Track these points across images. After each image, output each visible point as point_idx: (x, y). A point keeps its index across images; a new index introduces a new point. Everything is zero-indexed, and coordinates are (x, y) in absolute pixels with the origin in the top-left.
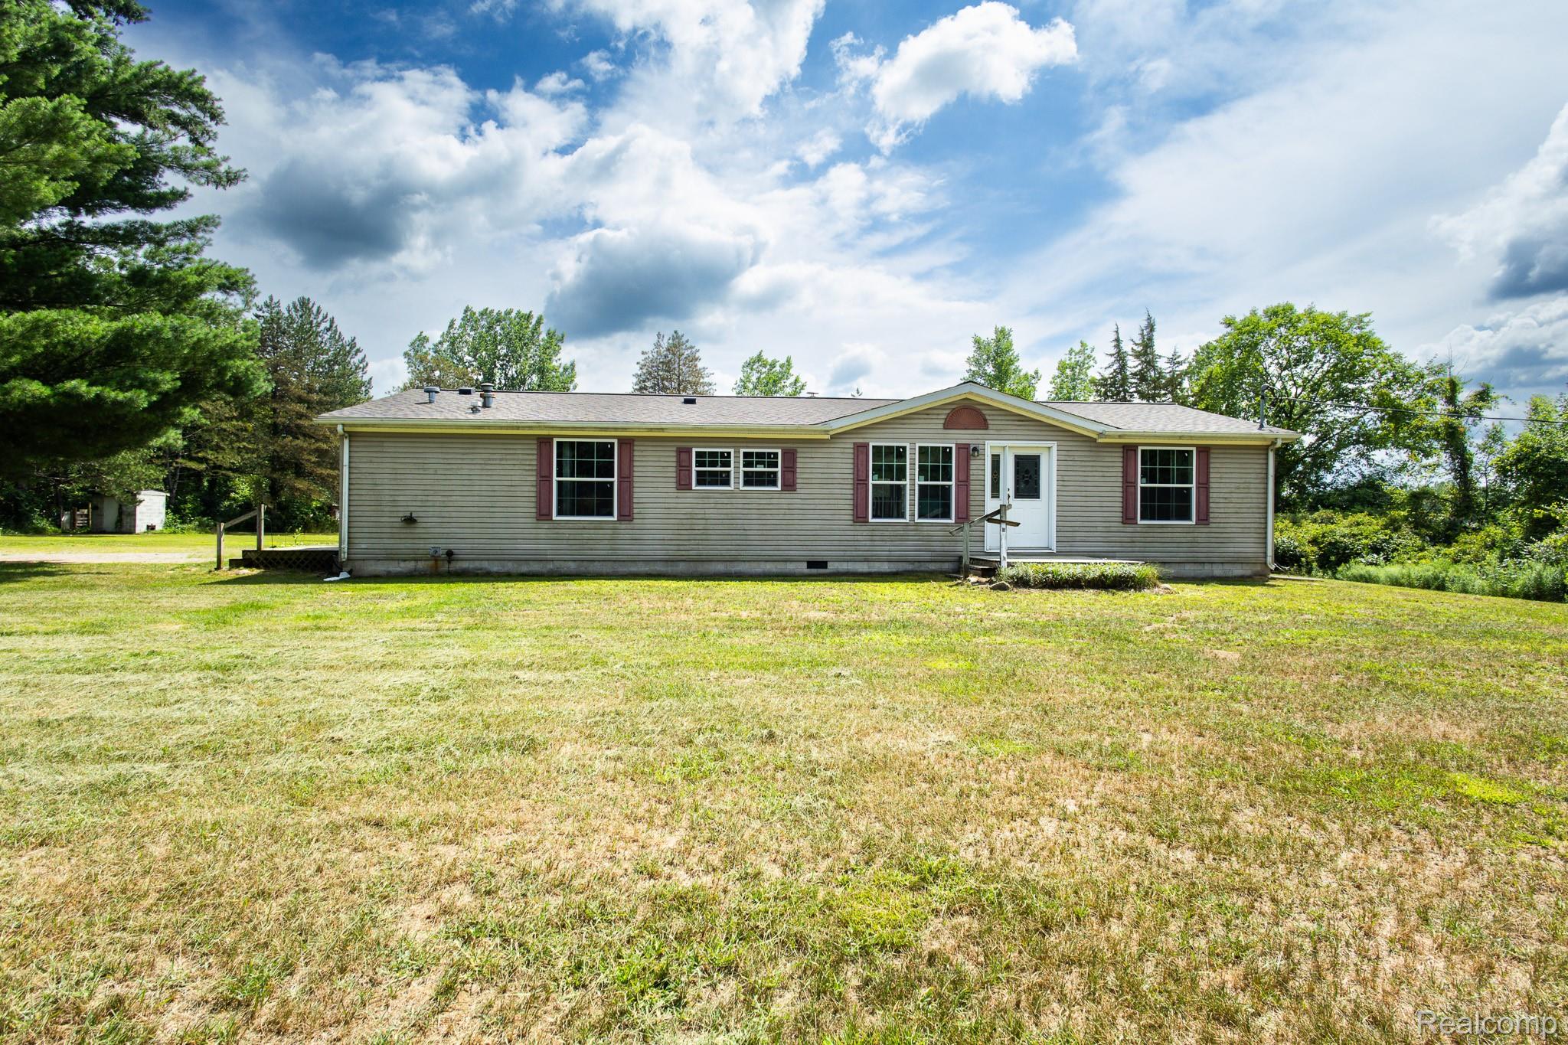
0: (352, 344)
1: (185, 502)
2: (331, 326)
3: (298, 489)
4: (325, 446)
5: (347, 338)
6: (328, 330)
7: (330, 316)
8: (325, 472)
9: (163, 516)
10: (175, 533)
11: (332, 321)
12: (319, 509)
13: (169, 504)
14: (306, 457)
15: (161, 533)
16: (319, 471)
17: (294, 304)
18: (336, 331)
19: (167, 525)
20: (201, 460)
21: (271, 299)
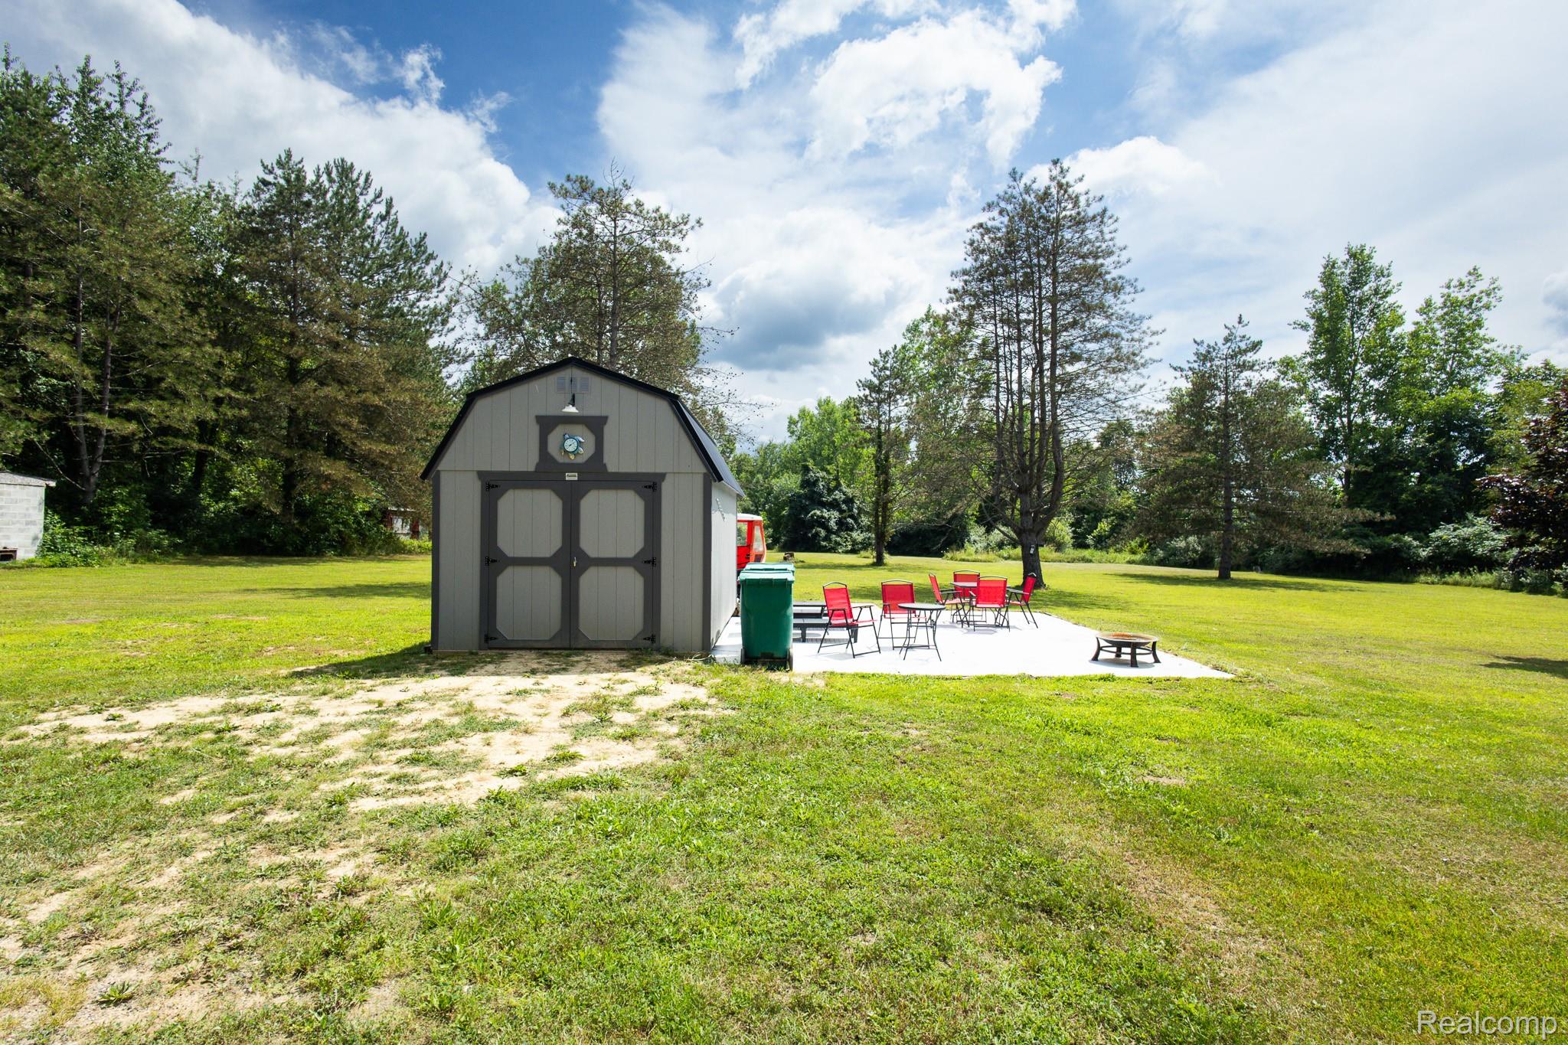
0: (420, 245)
1: (113, 501)
2: (388, 212)
3: (328, 478)
4: (376, 400)
5: (413, 237)
6: (383, 218)
7: (384, 196)
8: (378, 447)
9: (37, 530)
10: (64, 565)
11: (389, 205)
12: (368, 515)
13: (52, 501)
14: (342, 418)
15: (30, 565)
16: (365, 445)
17: (327, 167)
18: (396, 222)
19: (49, 547)
20: (129, 416)
21: (289, 155)
